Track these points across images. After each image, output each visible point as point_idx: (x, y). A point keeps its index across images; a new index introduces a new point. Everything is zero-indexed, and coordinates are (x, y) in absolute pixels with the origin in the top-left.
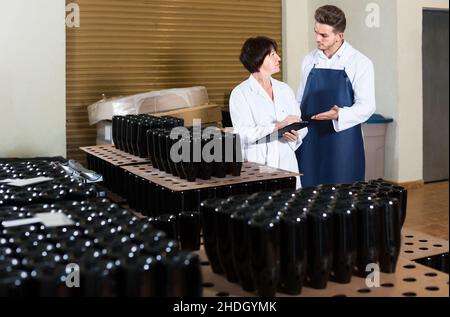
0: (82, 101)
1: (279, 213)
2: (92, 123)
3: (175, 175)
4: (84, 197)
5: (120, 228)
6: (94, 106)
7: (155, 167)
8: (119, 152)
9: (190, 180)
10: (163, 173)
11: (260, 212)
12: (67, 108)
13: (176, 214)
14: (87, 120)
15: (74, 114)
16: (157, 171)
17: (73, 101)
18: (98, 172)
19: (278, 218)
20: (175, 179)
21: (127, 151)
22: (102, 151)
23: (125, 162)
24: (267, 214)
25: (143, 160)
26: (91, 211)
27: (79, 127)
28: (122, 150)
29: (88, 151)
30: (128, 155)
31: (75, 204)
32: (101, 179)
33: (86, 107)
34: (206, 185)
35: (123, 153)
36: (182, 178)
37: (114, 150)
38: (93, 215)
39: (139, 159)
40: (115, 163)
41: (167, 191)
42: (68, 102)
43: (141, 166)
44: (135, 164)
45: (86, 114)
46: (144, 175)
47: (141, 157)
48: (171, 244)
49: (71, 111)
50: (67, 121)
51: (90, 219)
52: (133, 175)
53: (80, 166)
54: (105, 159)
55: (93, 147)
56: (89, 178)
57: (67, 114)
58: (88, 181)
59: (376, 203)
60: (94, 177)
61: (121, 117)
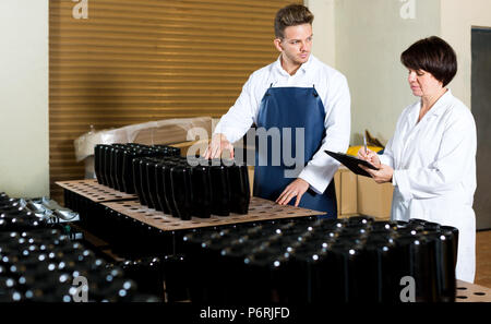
0: (69, 135)
1: (289, 249)
2: (80, 159)
3: (166, 212)
4: (30, 228)
6: (82, 139)
7: (143, 204)
8: (102, 187)
9: (184, 219)
10: (152, 211)
11: (261, 248)
12: (51, 142)
13: (161, 257)
14: (74, 157)
15: (60, 150)
16: (145, 209)
17: (58, 135)
18: (74, 210)
19: (287, 255)
20: (165, 218)
21: (111, 187)
22: (81, 186)
23: (107, 197)
24: (272, 251)
25: (130, 196)
26: (32, 244)
27: (65, 165)
28: (105, 185)
29: (66, 187)
30: (112, 191)
31: (13, 235)
32: (77, 218)
33: (72, 142)
34: (204, 223)
35: (107, 189)
36: (175, 215)
37: (97, 185)
39: (124, 195)
40: (95, 199)
41: (155, 230)
42: (51, 135)
43: (126, 203)
44: (119, 200)
45: (73, 150)
46: (128, 212)
47: (128, 193)
48: (127, 285)
49: (55, 146)
50: (51, 157)
51: (26, 253)
52: (116, 212)
53: (54, 204)
54: (84, 195)
55: (71, 183)
56: (63, 217)
57: (51, 150)
58: (61, 220)
59: (424, 238)
60: (68, 216)
61: (105, 146)
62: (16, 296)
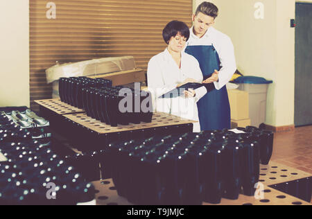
0: (42, 66)
1: (167, 152)
2: (49, 82)
3: (102, 122)
4: (21, 139)
5: (41, 164)
6: (50, 69)
7: (88, 115)
8: (63, 104)
9: (113, 125)
10: (94, 120)
11: (152, 151)
12: (30, 71)
14: (45, 80)
15: (36, 75)
16: (90, 119)
17: (35, 66)
18: (46, 119)
19: (164, 156)
20: (102, 125)
21: (69, 104)
22: (50, 103)
23: (67, 111)
25: (80, 110)
26: (24, 150)
27: (39, 85)
28: (65, 102)
29: (40, 103)
30: (70, 107)
31: (13, 144)
32: (48, 124)
33: (44, 71)
34: (125, 129)
35: (66, 105)
36: (107, 124)
37: (60, 102)
38: (24, 153)
39: (77, 110)
40: (59, 113)
41: (95, 133)
42: (31, 66)
43: (78, 115)
44: (74, 113)
45: (45, 75)
46: (79, 121)
47: (79, 108)
48: (77, 176)
49: (33, 73)
50: (30, 80)
51: (21, 156)
52: (72, 121)
53: (34, 115)
54: (52, 109)
55: (44, 101)
56: (39, 123)
57: (31, 76)
58: (38, 126)
59: (241, 145)
60: (43, 122)
61: (65, 78)
62: (18, 183)
